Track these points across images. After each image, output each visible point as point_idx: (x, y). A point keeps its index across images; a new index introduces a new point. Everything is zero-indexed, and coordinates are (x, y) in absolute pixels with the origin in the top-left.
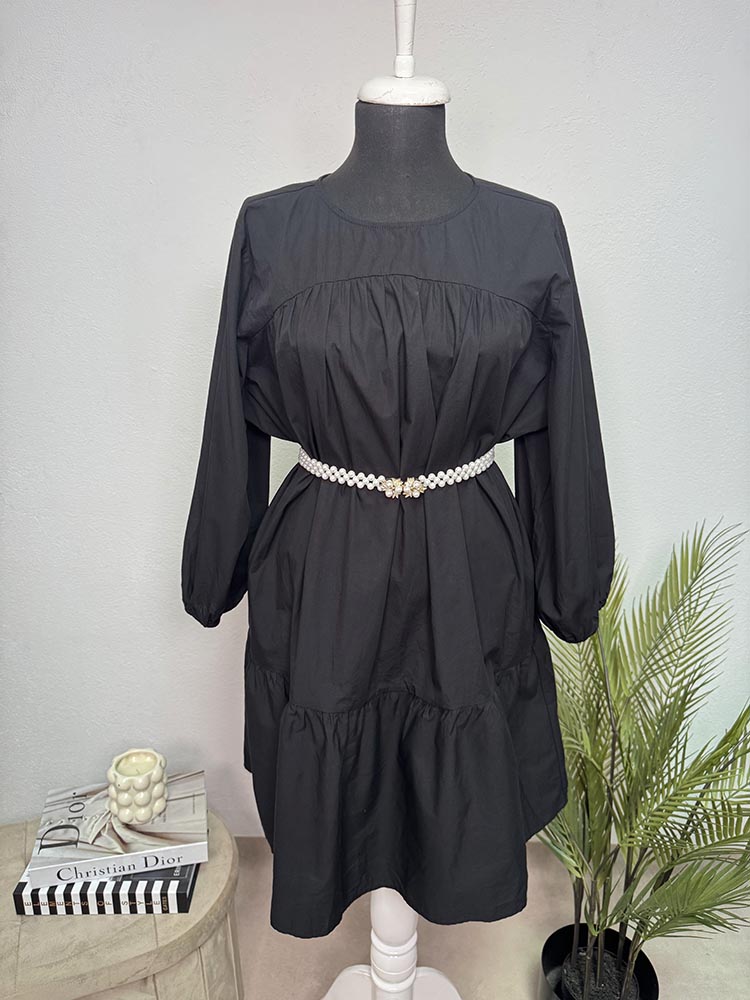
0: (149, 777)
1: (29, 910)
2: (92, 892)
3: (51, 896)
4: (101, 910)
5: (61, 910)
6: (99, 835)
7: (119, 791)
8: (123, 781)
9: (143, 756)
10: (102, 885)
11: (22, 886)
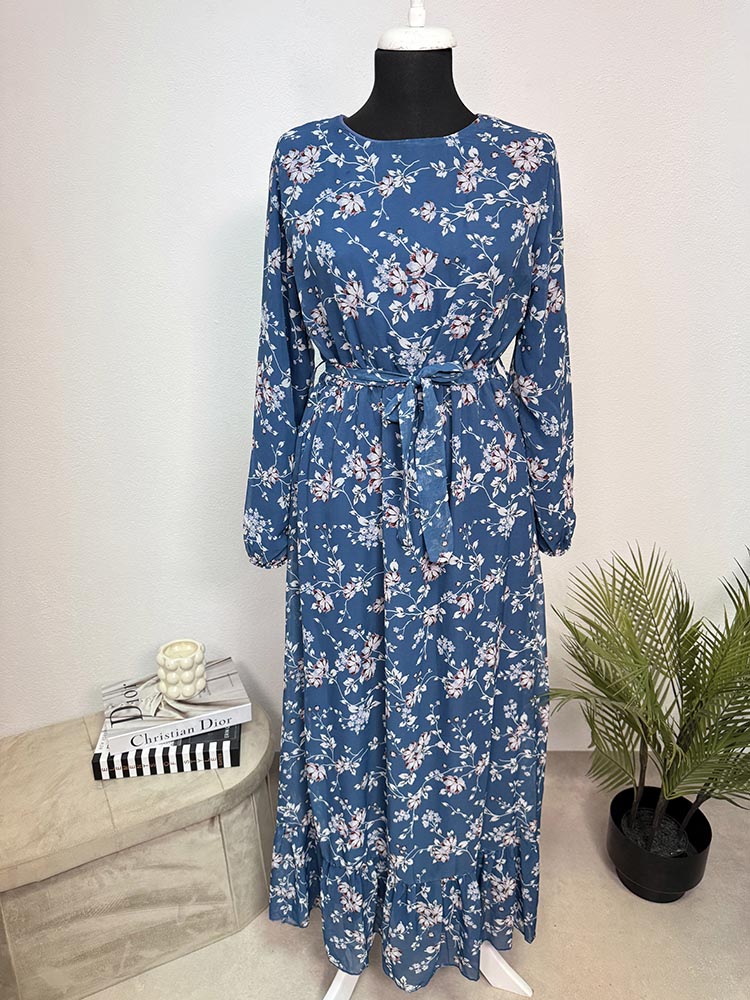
0: (193, 658)
1: (105, 775)
2: (159, 755)
3: (124, 762)
4: (167, 770)
5: (133, 772)
6: (158, 710)
7: (168, 670)
8: (171, 663)
9: (183, 644)
10: (166, 750)
11: (98, 756)
